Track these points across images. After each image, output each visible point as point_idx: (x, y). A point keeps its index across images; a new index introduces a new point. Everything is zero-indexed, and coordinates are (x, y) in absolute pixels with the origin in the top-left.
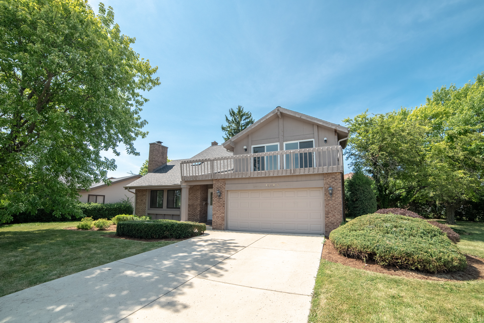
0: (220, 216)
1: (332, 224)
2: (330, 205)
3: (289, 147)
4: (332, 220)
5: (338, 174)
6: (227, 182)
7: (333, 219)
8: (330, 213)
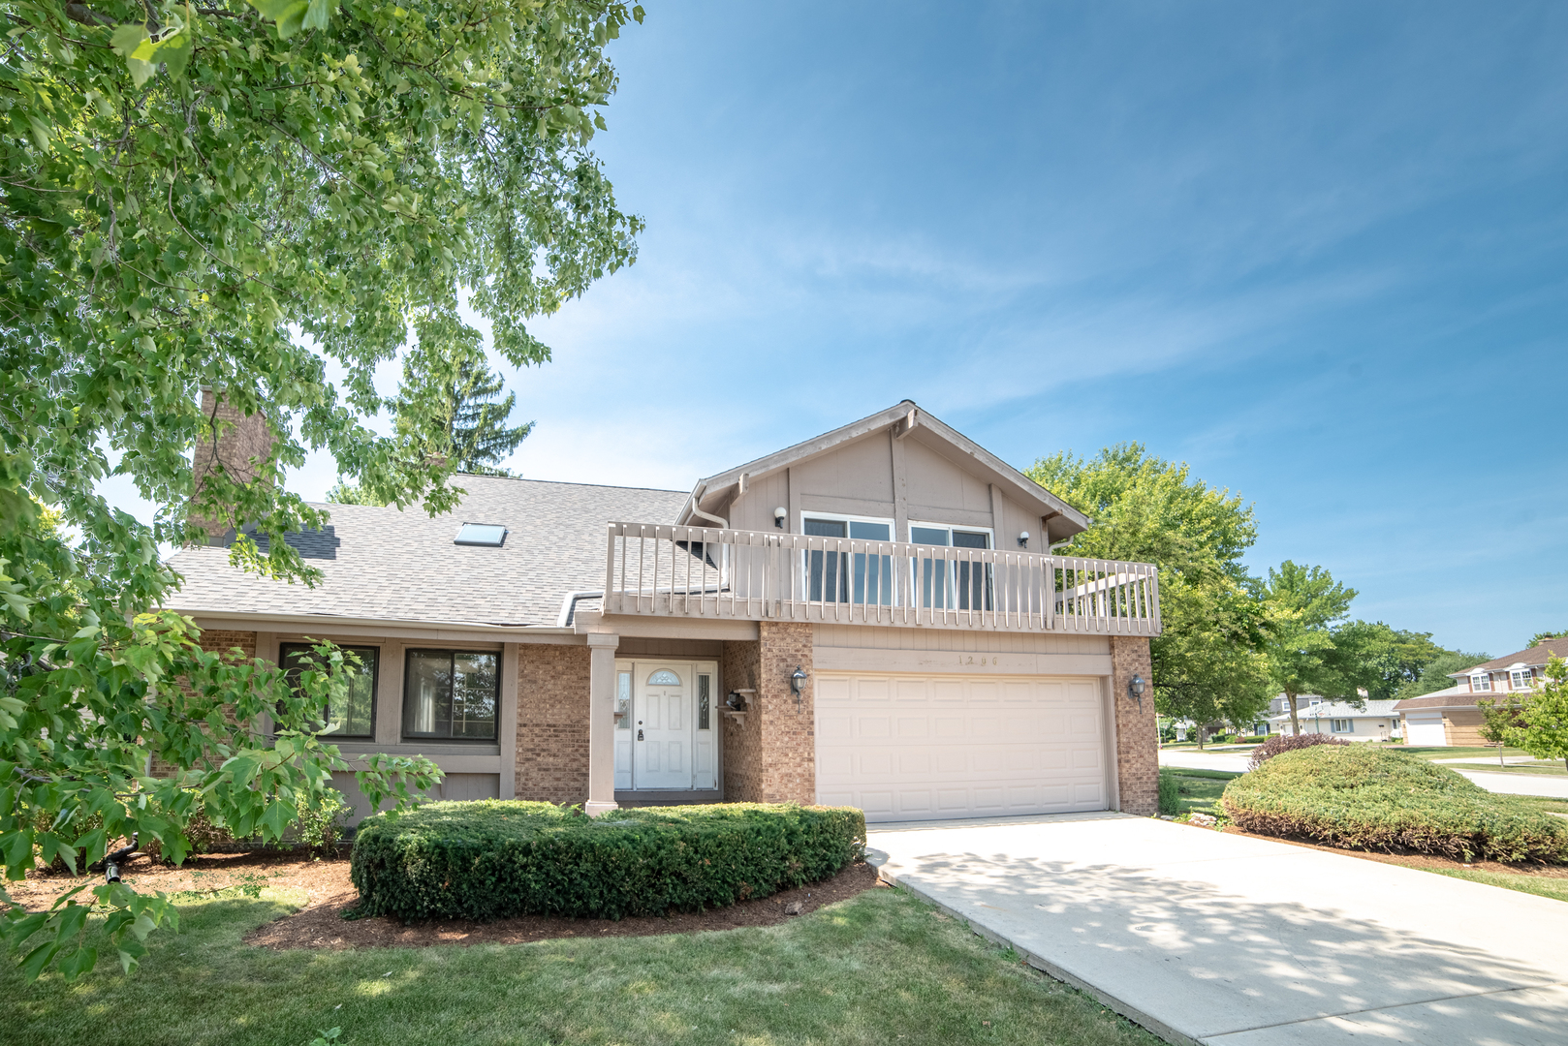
0: (799, 770)
1: (1138, 779)
2: (1130, 725)
3: (921, 536)
4: (1137, 769)
5: (1143, 640)
6: (817, 637)
7: (1139, 765)
8: (1131, 748)
